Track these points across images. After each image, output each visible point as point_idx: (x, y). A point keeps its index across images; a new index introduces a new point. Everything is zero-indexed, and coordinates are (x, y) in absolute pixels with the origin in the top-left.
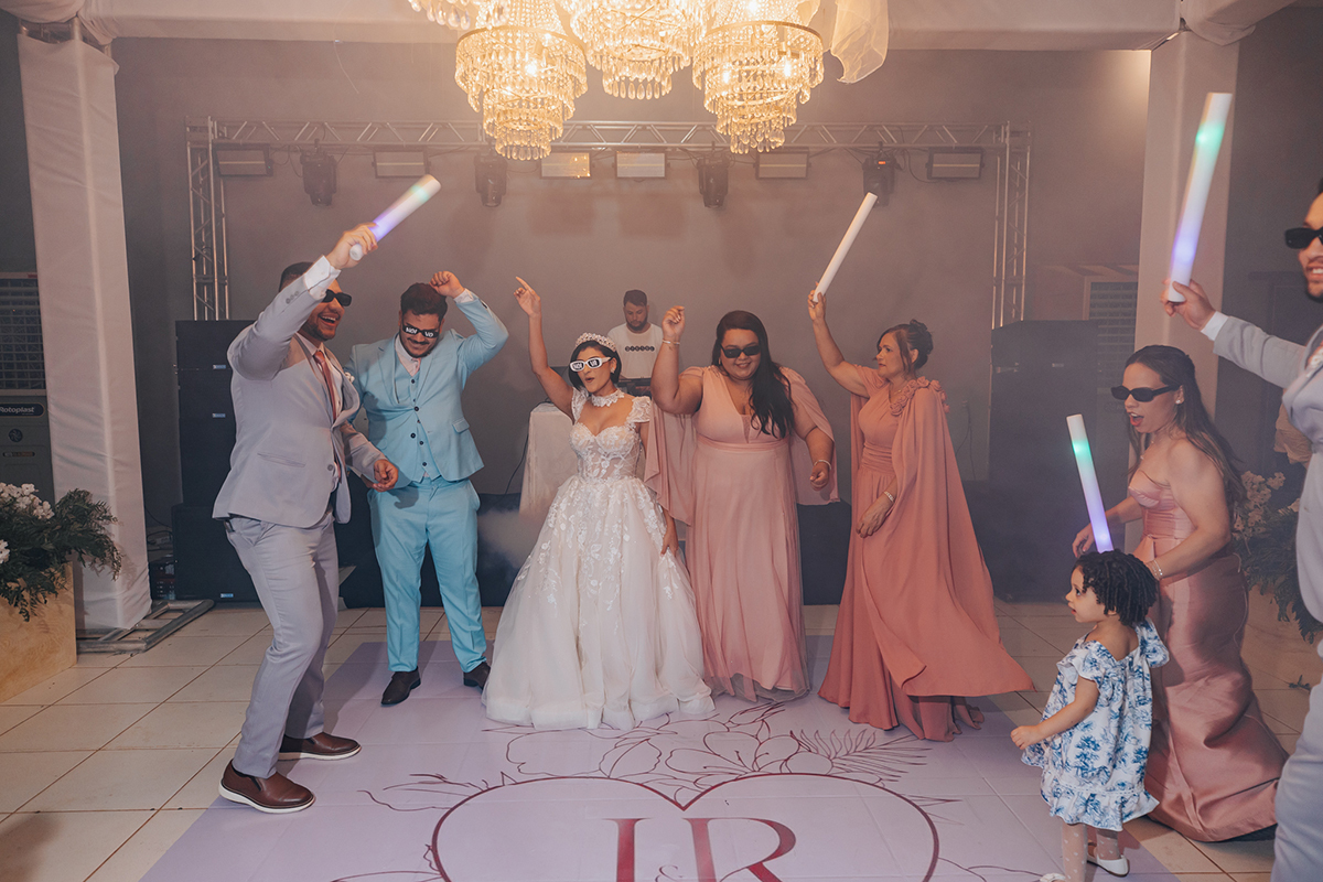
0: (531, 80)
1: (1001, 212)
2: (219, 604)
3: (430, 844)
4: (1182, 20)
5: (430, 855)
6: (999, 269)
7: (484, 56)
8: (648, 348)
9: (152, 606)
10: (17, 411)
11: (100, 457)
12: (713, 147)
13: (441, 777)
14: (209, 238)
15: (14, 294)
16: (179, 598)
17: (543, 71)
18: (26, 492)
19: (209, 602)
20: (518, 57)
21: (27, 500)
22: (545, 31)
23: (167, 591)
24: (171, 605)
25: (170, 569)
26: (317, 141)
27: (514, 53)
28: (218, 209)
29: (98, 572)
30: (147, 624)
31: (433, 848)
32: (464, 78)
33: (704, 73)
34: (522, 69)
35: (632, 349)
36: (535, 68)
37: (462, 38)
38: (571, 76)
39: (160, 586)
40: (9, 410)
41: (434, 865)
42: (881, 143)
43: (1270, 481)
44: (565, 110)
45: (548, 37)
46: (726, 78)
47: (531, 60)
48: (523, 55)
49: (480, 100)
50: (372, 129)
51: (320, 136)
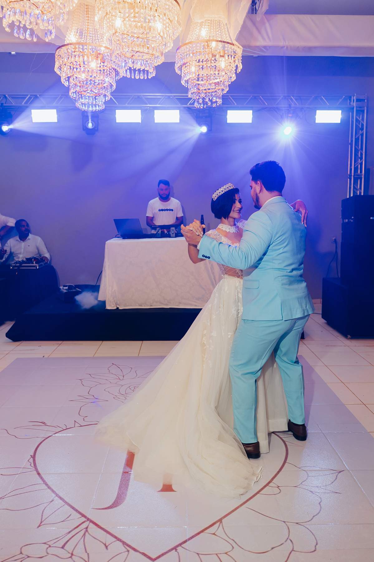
0: (93, 70)
1: (352, 141)
3: (33, 455)
5: (31, 460)
6: (351, 169)
7: (68, 58)
8: (170, 210)
13: (44, 423)
17: (99, 66)
20: (86, 58)
22: (102, 46)
27: (83, 56)
31: (34, 457)
32: (60, 68)
33: (181, 66)
34: (89, 66)
35: (162, 210)
36: (95, 64)
37: (58, 49)
38: (114, 69)
41: (32, 465)
44: (112, 86)
45: (103, 49)
46: (193, 69)
47: (92, 60)
48: (88, 57)
49: (68, 80)
50: (30, 98)
51: (4, 102)
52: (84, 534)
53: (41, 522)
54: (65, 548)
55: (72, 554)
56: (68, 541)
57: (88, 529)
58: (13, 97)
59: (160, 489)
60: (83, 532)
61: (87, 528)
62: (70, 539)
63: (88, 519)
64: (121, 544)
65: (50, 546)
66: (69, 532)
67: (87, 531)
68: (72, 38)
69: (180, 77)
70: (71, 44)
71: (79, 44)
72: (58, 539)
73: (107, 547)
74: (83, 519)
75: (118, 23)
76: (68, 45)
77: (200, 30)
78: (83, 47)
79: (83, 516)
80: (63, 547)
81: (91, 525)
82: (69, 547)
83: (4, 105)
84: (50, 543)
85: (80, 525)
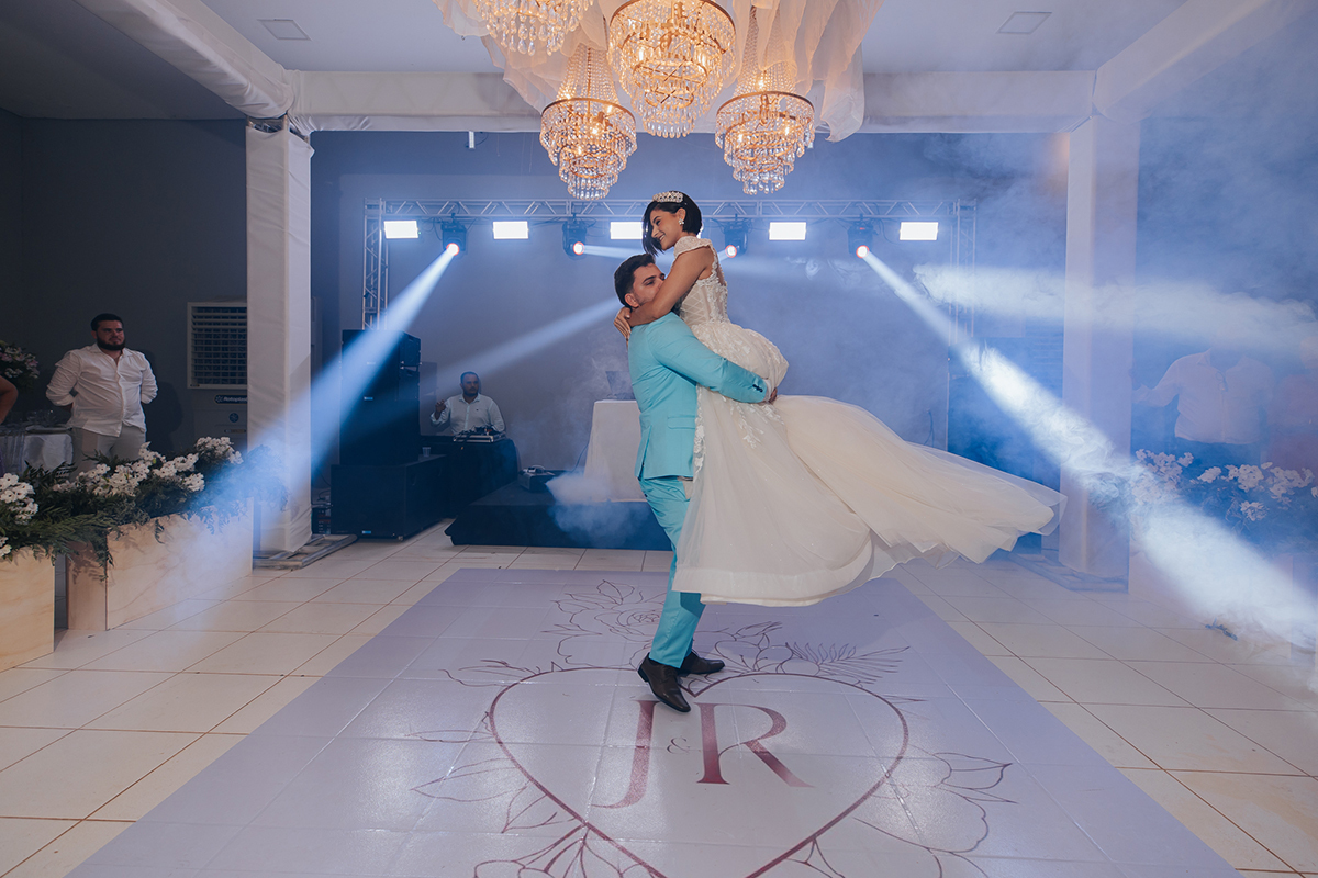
2: (361, 539)
3: (488, 712)
5: (487, 720)
9: (312, 538)
10: (236, 400)
12: (736, 218)
13: (504, 663)
14: (376, 283)
15: (232, 318)
16: (333, 533)
18: (224, 443)
19: (354, 537)
21: (223, 449)
23: (325, 530)
24: (327, 538)
25: (328, 513)
26: (453, 214)
28: (383, 262)
30: (307, 549)
31: (491, 716)
39: (320, 523)
40: (231, 399)
41: (490, 728)
42: (861, 215)
43: (1181, 460)
52: (581, 849)
53: (507, 825)
54: (550, 871)
56: (555, 859)
57: (587, 841)
59: (701, 779)
60: (577, 847)
61: (584, 839)
62: (559, 856)
63: (586, 824)
64: (644, 870)
65: (524, 868)
66: (556, 845)
67: (584, 843)
68: (565, 94)
69: (721, 151)
72: (537, 856)
73: (621, 875)
74: (577, 823)
79: (577, 817)
80: (546, 870)
81: (591, 834)
82: (557, 871)
84: (524, 862)
85: (572, 832)
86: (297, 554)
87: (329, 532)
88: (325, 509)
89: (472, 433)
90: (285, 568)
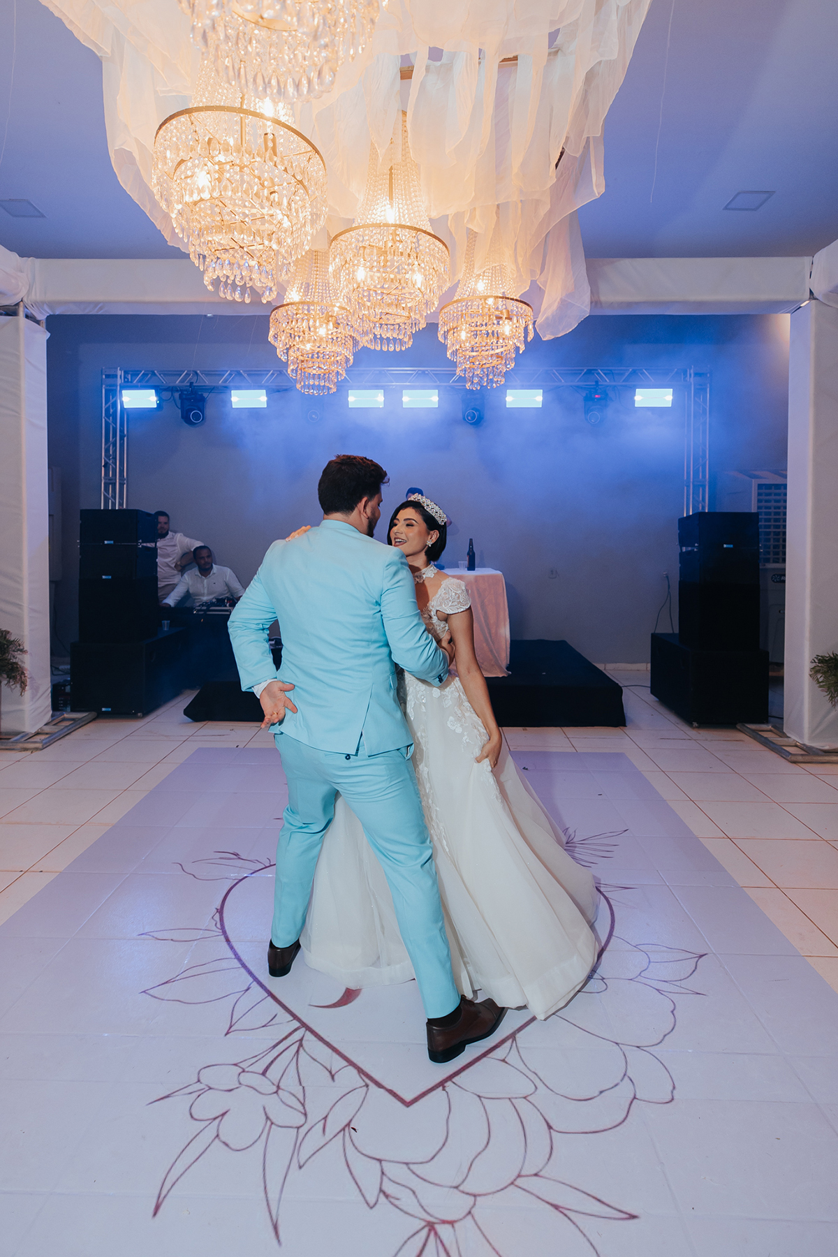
0: (321, 339)
1: (689, 432)
2: (100, 716)
3: (219, 908)
4: (811, 292)
5: (217, 917)
6: (688, 474)
7: (288, 323)
9: (52, 716)
11: (20, 606)
13: (236, 855)
14: (115, 451)
16: (73, 710)
17: (330, 332)
19: (94, 714)
20: (311, 323)
22: (335, 306)
23: (65, 705)
24: (66, 715)
25: (68, 689)
27: (308, 320)
28: (122, 431)
29: (12, 690)
30: (47, 729)
31: (220, 911)
32: (275, 337)
33: (447, 332)
34: (315, 332)
36: (325, 330)
37: (274, 310)
38: (351, 336)
39: (60, 700)
41: (219, 925)
42: (597, 382)
44: (347, 360)
45: (336, 309)
46: (463, 335)
47: (321, 326)
48: (315, 321)
49: (287, 353)
50: (230, 375)
51: (194, 380)
52: (298, 1051)
53: (231, 1027)
54: (268, 1074)
55: (278, 1087)
56: (272, 1062)
57: (305, 1042)
58: (208, 374)
60: (295, 1048)
61: (301, 1040)
62: (275, 1059)
63: (304, 1025)
64: (355, 1072)
65: (244, 1071)
66: (274, 1047)
67: (301, 1045)
68: (293, 295)
69: (444, 347)
70: (292, 304)
71: (302, 303)
72: (257, 1058)
73: (333, 1077)
74: (296, 1024)
75: (361, 274)
76: (288, 305)
77: (476, 282)
78: (309, 308)
79: (295, 1017)
80: (264, 1074)
81: (309, 1035)
82: (274, 1073)
83: (194, 384)
84: (244, 1065)
85: (290, 1034)
86: (37, 734)
87: (69, 709)
88: (65, 686)
89: (212, 604)
90: (26, 749)
